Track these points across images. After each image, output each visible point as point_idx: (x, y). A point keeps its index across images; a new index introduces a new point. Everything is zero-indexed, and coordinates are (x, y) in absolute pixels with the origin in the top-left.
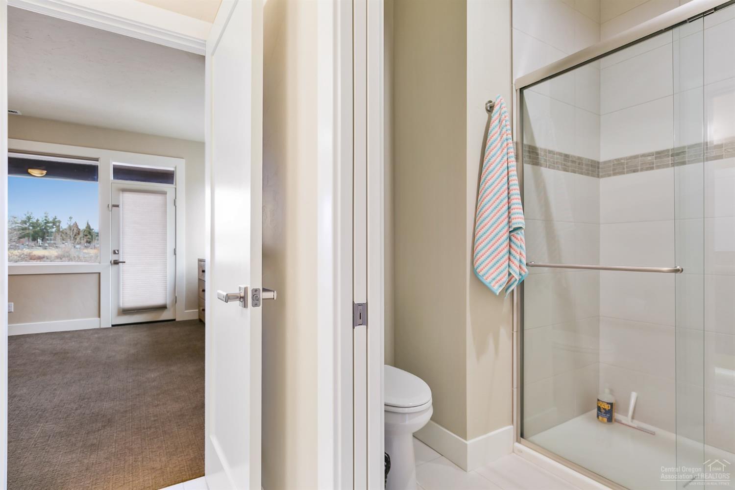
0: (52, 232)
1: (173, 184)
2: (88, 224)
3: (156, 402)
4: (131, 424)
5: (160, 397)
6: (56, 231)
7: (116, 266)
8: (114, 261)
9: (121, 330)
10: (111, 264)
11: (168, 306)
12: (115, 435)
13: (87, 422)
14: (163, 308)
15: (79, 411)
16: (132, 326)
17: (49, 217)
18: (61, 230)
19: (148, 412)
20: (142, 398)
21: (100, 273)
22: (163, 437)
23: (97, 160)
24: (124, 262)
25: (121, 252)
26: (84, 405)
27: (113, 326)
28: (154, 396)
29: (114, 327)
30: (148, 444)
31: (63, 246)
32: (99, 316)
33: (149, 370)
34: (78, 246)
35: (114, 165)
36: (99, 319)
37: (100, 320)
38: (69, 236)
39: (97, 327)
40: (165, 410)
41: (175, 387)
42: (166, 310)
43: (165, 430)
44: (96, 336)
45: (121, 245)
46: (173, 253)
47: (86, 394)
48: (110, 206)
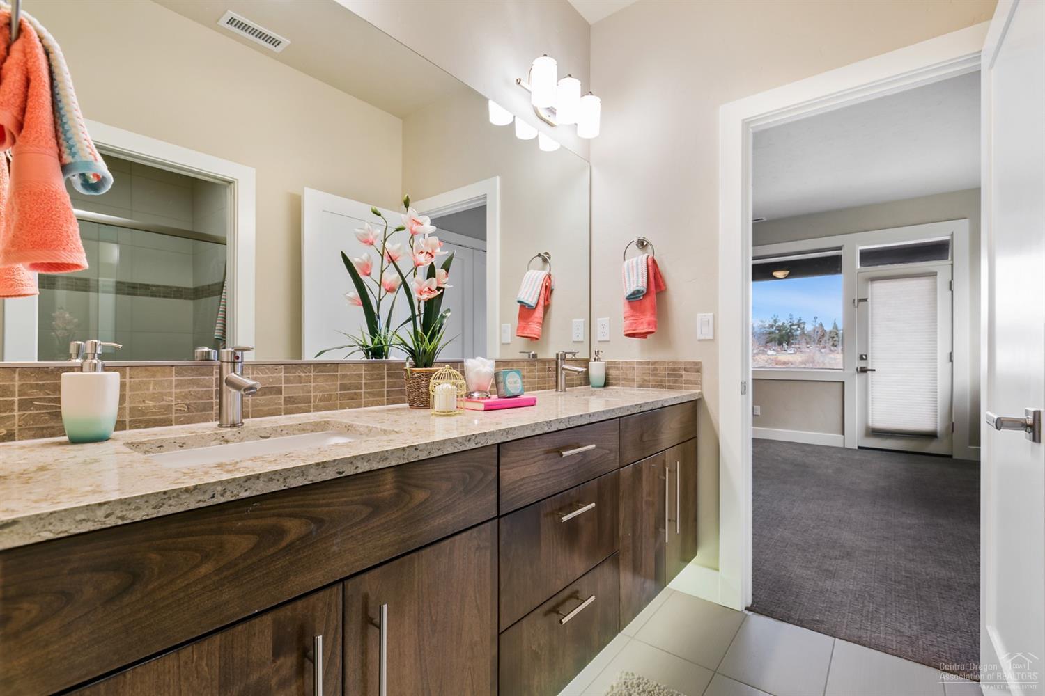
0: (797, 335)
1: (947, 259)
2: (835, 324)
3: (911, 555)
4: (874, 568)
5: (918, 551)
6: (800, 334)
7: (864, 375)
8: (861, 368)
9: (870, 455)
10: (858, 373)
11: (938, 435)
12: (854, 571)
13: (823, 544)
14: (931, 436)
15: (816, 531)
16: (884, 452)
17: (794, 319)
18: (806, 332)
19: (898, 563)
20: (891, 543)
21: (843, 382)
22: (918, 601)
23: (840, 248)
24: (874, 370)
25: (869, 357)
26: (821, 527)
27: (859, 447)
28: (909, 547)
29: (860, 450)
30: (895, 601)
31: (807, 350)
32: (843, 434)
33: (904, 513)
34: (823, 351)
35: (860, 251)
36: (842, 436)
37: (844, 438)
38: (812, 339)
39: (841, 445)
40: (923, 570)
41: (942, 546)
42: (936, 440)
43: (922, 594)
44: (839, 455)
45: (870, 349)
46: (949, 359)
47: (825, 515)
48: (856, 301)
